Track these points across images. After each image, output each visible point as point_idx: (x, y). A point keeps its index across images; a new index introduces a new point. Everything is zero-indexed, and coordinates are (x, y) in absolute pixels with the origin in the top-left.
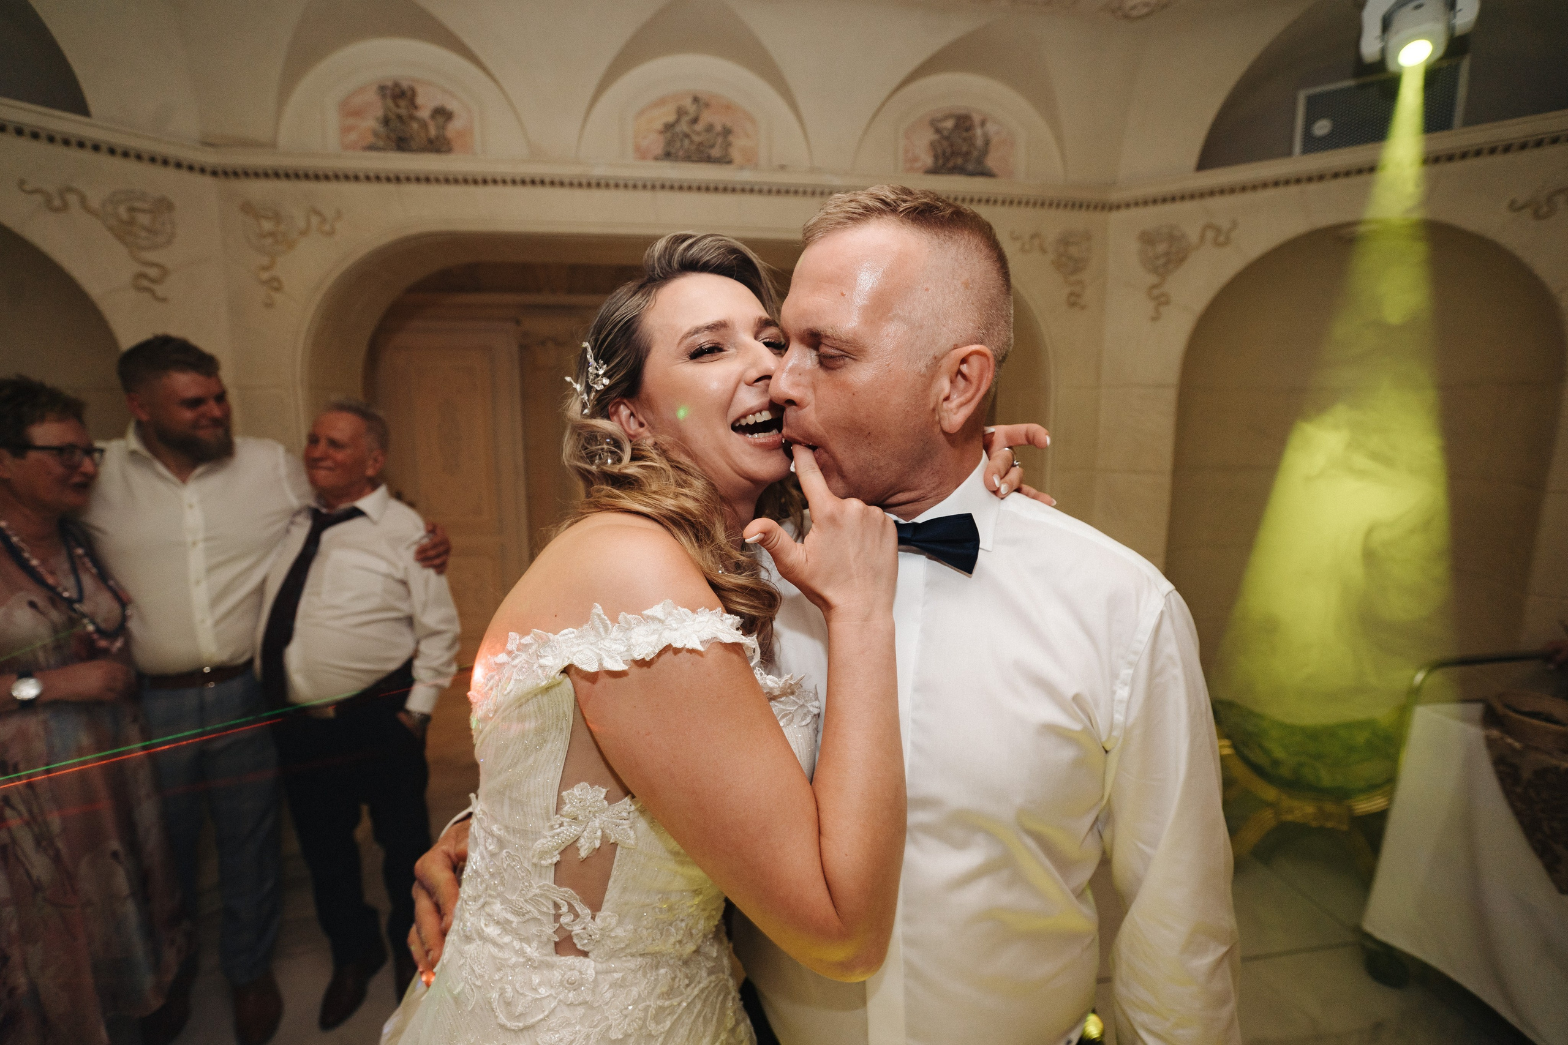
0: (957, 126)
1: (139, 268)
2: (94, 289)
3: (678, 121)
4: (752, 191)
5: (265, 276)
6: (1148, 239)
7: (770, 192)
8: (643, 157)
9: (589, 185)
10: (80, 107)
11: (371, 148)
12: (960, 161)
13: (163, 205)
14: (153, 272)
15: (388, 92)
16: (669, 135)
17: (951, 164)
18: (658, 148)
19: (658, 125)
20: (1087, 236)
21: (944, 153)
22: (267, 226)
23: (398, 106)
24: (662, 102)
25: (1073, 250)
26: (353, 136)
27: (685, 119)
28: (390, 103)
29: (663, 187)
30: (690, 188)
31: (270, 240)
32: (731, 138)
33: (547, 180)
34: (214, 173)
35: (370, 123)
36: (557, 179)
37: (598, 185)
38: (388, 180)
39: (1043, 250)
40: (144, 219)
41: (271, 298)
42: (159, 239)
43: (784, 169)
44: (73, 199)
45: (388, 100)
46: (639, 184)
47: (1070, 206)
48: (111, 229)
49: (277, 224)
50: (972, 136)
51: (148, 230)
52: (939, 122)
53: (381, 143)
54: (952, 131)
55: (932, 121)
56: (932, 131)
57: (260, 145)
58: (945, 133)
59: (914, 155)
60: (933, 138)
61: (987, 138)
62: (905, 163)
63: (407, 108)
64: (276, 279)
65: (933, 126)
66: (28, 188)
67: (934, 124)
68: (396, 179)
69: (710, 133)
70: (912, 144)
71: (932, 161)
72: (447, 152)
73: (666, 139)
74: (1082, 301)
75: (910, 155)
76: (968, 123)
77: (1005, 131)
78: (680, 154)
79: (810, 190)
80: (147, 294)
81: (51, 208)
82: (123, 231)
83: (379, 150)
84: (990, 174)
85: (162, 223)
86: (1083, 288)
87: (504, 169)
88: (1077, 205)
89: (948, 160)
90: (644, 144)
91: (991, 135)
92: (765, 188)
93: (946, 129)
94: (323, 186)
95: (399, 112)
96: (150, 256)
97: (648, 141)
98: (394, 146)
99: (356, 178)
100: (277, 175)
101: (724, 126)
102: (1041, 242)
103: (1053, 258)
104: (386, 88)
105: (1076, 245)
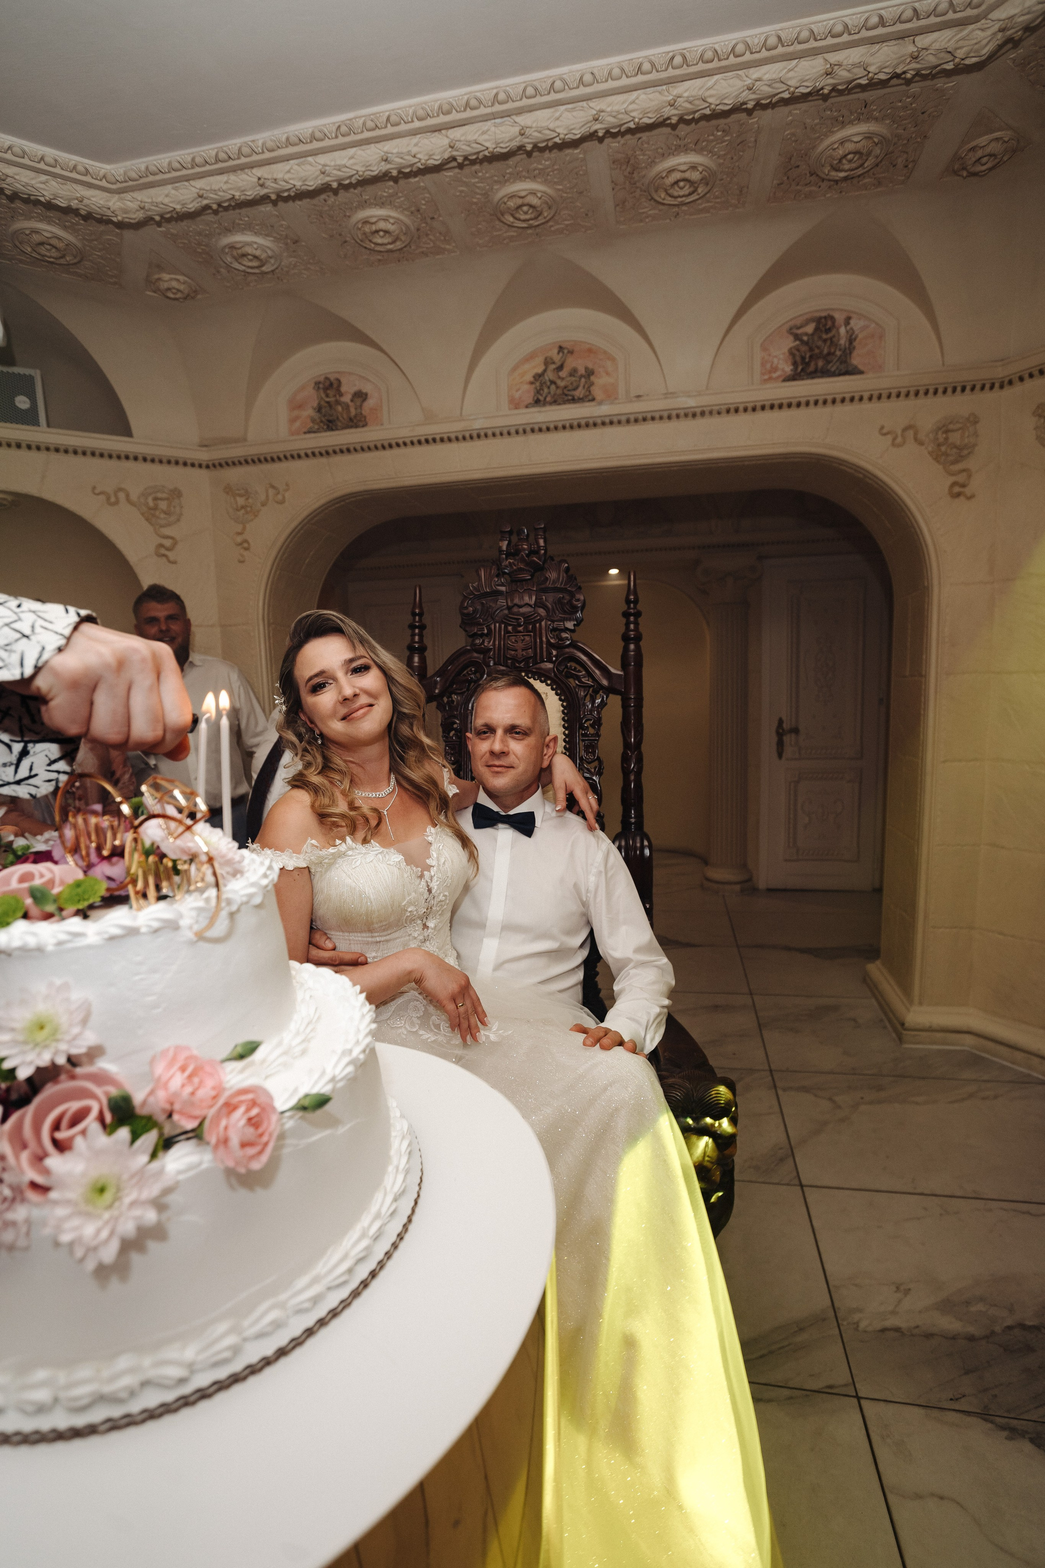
0: (817, 329)
1: (160, 540)
2: (132, 556)
3: (545, 371)
4: (612, 423)
5: (239, 539)
7: (628, 421)
8: (517, 406)
9: (472, 438)
11: (309, 432)
13: (176, 494)
14: (168, 543)
15: (321, 386)
16: (538, 384)
17: (812, 368)
18: (529, 399)
19: (529, 377)
20: (974, 420)
21: (803, 358)
22: (241, 501)
23: (327, 396)
24: (532, 356)
25: (955, 438)
26: (297, 425)
27: (552, 368)
28: (322, 394)
29: (533, 431)
30: (556, 428)
31: (243, 511)
32: (592, 378)
33: (438, 437)
34: (208, 467)
35: (310, 412)
37: (479, 436)
39: (921, 443)
40: (163, 505)
41: (242, 556)
42: (172, 519)
43: (641, 399)
44: (122, 495)
45: (321, 391)
46: (513, 431)
47: (950, 390)
48: (143, 514)
49: (247, 499)
50: (834, 336)
51: (165, 513)
52: (798, 328)
53: (316, 427)
54: (812, 335)
55: (791, 329)
56: (791, 338)
57: (236, 441)
58: (805, 338)
59: (772, 366)
60: (792, 345)
61: (851, 336)
62: (763, 374)
63: (335, 396)
64: (246, 541)
65: (792, 334)
66: (97, 491)
67: (793, 332)
68: (326, 453)
69: (574, 376)
70: (770, 355)
71: (792, 367)
72: (363, 426)
73: (536, 388)
74: (968, 491)
75: (768, 366)
76: (829, 323)
77: (873, 325)
78: (548, 399)
79: (665, 414)
80: (164, 559)
81: (112, 504)
82: (150, 514)
83: (314, 432)
84: (854, 371)
85: (174, 507)
86: (970, 476)
87: (405, 433)
88: (959, 389)
89: (808, 364)
90: (517, 395)
91: (856, 332)
92: (624, 418)
93: (806, 334)
94: (277, 466)
95: (328, 400)
96: (166, 531)
97: (520, 392)
98: (325, 427)
99: (299, 456)
100: (247, 462)
101: (586, 369)
102: (916, 434)
103: (930, 449)
104: (320, 383)
105: (960, 431)
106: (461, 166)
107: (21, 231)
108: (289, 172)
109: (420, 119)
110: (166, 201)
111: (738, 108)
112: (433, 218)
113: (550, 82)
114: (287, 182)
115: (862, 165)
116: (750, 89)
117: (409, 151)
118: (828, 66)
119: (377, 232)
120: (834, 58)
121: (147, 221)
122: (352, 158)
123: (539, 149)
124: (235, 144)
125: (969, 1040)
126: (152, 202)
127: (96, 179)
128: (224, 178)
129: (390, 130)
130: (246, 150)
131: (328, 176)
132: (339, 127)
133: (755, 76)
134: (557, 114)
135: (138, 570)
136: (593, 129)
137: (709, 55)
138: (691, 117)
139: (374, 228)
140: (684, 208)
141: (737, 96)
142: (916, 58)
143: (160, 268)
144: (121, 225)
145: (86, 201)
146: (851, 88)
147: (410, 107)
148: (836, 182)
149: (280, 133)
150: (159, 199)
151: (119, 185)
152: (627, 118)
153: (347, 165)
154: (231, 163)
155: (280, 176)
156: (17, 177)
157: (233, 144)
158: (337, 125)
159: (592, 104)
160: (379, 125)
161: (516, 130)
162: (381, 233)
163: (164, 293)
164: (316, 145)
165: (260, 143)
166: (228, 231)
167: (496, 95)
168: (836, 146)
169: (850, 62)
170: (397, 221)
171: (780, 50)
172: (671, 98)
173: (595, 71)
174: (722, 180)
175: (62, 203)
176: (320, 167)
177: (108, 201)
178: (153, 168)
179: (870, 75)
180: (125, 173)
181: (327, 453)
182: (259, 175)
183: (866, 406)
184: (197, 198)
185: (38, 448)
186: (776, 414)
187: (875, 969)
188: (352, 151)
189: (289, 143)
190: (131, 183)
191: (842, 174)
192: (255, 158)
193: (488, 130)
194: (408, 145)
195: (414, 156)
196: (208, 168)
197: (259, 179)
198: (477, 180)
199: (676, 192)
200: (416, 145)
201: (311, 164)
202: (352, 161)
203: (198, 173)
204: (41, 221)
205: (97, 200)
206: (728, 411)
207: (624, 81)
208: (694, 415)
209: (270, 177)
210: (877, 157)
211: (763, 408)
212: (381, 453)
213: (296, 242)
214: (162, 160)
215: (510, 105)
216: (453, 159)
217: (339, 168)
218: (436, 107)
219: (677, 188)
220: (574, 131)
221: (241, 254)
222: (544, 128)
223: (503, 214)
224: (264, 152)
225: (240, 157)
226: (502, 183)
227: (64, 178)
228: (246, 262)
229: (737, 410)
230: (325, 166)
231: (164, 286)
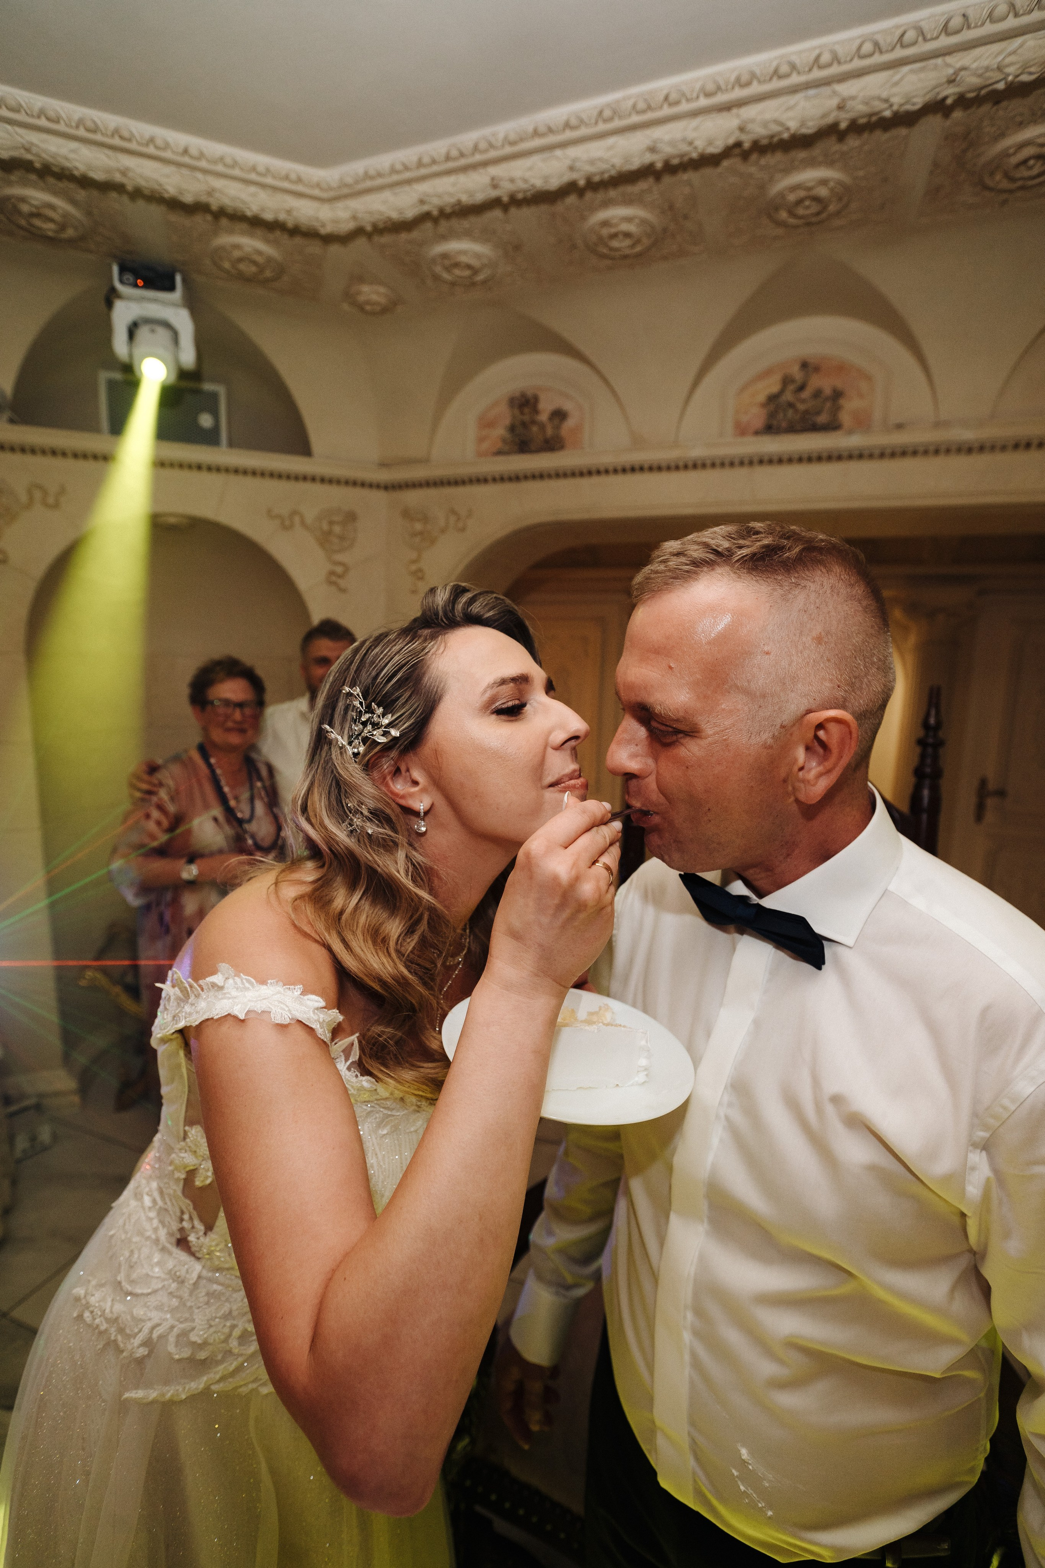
1: (332, 568)
2: (302, 583)
3: (782, 392)
4: (861, 456)
5: (413, 567)
8: (743, 432)
9: (686, 467)
10: (303, 448)
11: (499, 453)
13: (351, 517)
14: (339, 570)
15: (516, 402)
16: (772, 406)
18: (760, 422)
19: (762, 398)
22: (418, 526)
23: (522, 413)
24: (767, 373)
26: (485, 445)
27: (791, 387)
28: (517, 412)
29: (761, 462)
30: (790, 460)
31: (420, 537)
32: (842, 402)
33: (647, 466)
34: (387, 488)
35: (500, 431)
36: (655, 465)
37: (695, 466)
38: (511, 480)
40: (337, 529)
41: (415, 586)
42: (346, 544)
43: (905, 428)
44: (297, 519)
45: (517, 409)
46: (737, 462)
48: (317, 539)
49: (425, 524)
51: (340, 538)
53: (507, 448)
57: (418, 461)
63: (531, 414)
64: (420, 570)
66: (273, 514)
68: (516, 478)
69: (818, 398)
72: (560, 450)
73: (770, 412)
78: (783, 426)
80: (335, 588)
81: (286, 529)
82: (325, 539)
83: (504, 454)
85: (349, 531)
87: (607, 460)
90: (745, 420)
92: (877, 452)
94: (460, 490)
95: (524, 419)
96: (339, 557)
97: (749, 416)
98: (517, 449)
99: (485, 481)
100: (428, 484)
101: (835, 389)
104: (515, 399)
107: (222, 248)
108: (530, 169)
109: (708, 95)
110: (383, 208)
113: (898, 33)
114: (525, 181)
117: (684, 138)
119: (616, 235)
121: (359, 232)
122: (610, 148)
123: (856, 128)
124: (471, 139)
126: (367, 212)
127: (308, 187)
128: (452, 179)
129: (667, 111)
130: (483, 145)
131: (577, 172)
132: (601, 111)
135: (310, 604)
136: (940, 98)
139: (613, 230)
140: (1021, 192)
143: (361, 279)
144: (329, 239)
145: (294, 213)
147: (698, 80)
149: (526, 123)
150: (376, 207)
151: (331, 194)
152: (997, 77)
153: (605, 158)
154: (463, 162)
155: (518, 174)
156: (225, 190)
157: (467, 139)
158: (599, 108)
159: (950, 59)
160: (653, 105)
161: (835, 102)
162: (621, 237)
163: (361, 308)
164: (569, 135)
165: (501, 136)
166: (444, 238)
167: (818, 56)
170: (643, 221)
175: (268, 216)
176: (568, 162)
177: (316, 211)
178: (372, 172)
180: (341, 178)
182: (494, 174)
184: (417, 204)
185: (218, 470)
188: (611, 141)
189: (536, 133)
190: (346, 190)
192: (493, 154)
193: (795, 105)
194: (685, 129)
195: (690, 144)
196: (435, 168)
197: (493, 179)
199: (1020, 174)
200: (696, 129)
201: (558, 158)
202: (610, 153)
203: (423, 175)
204: (242, 234)
205: (305, 210)
206: (1016, 446)
208: (971, 450)
209: (506, 176)
213: (517, 248)
214: (383, 161)
215: (835, 70)
216: (738, 144)
217: (592, 162)
218: (733, 78)
219: (1022, 168)
220: (915, 100)
221: (451, 262)
222: (873, 98)
223: (777, 209)
224: (503, 146)
225: (473, 154)
226: (787, 171)
227: (275, 189)
228: (457, 272)
229: (1028, 446)
230: (575, 160)
231: (361, 298)
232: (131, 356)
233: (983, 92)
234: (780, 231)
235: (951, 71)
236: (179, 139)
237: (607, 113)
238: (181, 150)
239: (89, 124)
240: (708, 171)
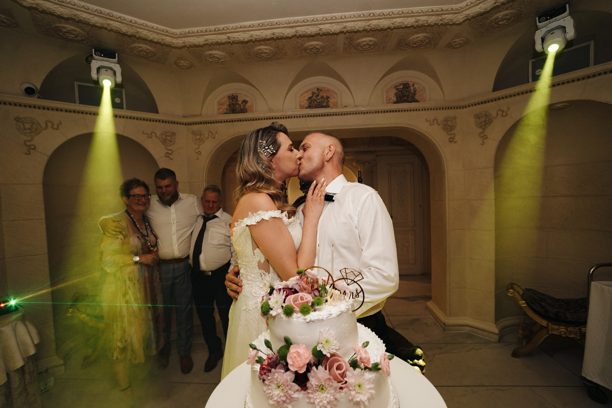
0: (403, 87)
1: (167, 151)
2: (156, 157)
3: (312, 96)
4: (336, 115)
5: (197, 151)
6: (477, 117)
7: (342, 114)
8: (302, 108)
9: (286, 118)
11: (225, 113)
12: (405, 98)
13: (174, 134)
14: (170, 152)
15: (230, 98)
16: (310, 101)
17: (403, 99)
18: (307, 105)
19: (307, 98)
20: (455, 118)
21: (400, 96)
22: (198, 137)
23: (233, 101)
24: (307, 91)
25: (449, 123)
26: (221, 110)
27: (315, 95)
29: (308, 116)
30: (317, 116)
31: (199, 141)
32: (329, 99)
33: (274, 117)
34: (186, 124)
35: (226, 106)
36: (277, 117)
37: (289, 117)
38: (230, 121)
39: (439, 125)
40: (169, 138)
41: (198, 157)
42: (172, 143)
43: (347, 107)
44: (153, 135)
45: (231, 100)
46: (301, 116)
47: (447, 108)
48: (161, 141)
49: (201, 136)
50: (409, 90)
51: (169, 141)
52: (398, 87)
53: (228, 112)
54: (402, 89)
55: (395, 86)
56: (395, 90)
57: (197, 116)
58: (400, 90)
59: (389, 98)
60: (396, 92)
61: (415, 90)
62: (387, 101)
63: (235, 101)
64: (200, 151)
65: (396, 88)
66: (144, 133)
67: (396, 87)
69: (323, 98)
70: (389, 95)
71: (396, 99)
72: (246, 112)
73: (309, 102)
74: (455, 140)
75: (388, 98)
76: (408, 86)
77: (421, 87)
78: (313, 106)
79: (355, 113)
80: (168, 158)
81: (149, 137)
82: (164, 141)
83: (227, 114)
84: (417, 101)
85: (173, 139)
86: (455, 135)
87: (262, 115)
88: (450, 108)
89: (401, 98)
90: (302, 104)
91: (416, 89)
92: (340, 113)
93: (400, 89)
94: (212, 125)
95: (233, 103)
96: (169, 148)
97: (303, 103)
98: (232, 112)
99: (221, 122)
100: (201, 123)
101: (327, 96)
102: (437, 122)
103: (442, 127)
104: (230, 96)
105: (451, 121)
106: (298, 37)
107: (135, 47)
108: (239, 35)
109: (287, 24)
110: (193, 41)
111: (389, 28)
112: (282, 49)
113: (331, 17)
114: (238, 38)
115: (422, 44)
116: (393, 24)
117: (281, 32)
118: (416, 20)
119: (263, 53)
120: (418, 18)
121: (184, 47)
123: (324, 34)
124: (222, 27)
125: (467, 329)
126: (188, 42)
127: (170, 34)
128: (216, 36)
129: (276, 26)
130: (225, 28)
131: (253, 37)
132: (259, 24)
133: (395, 21)
134: (332, 26)
135: (158, 162)
136: (342, 31)
137: (381, 14)
138: (374, 29)
139: (262, 51)
140: (365, 51)
141: (389, 25)
142: (442, 20)
143: (182, 59)
144: (175, 48)
145: (164, 40)
146: (422, 26)
147: (284, 20)
148: (413, 47)
149: (238, 24)
150: (191, 41)
151: (177, 36)
152: (354, 28)
153: (260, 35)
154: (219, 32)
155: (236, 36)
156: (142, 32)
157: (221, 26)
158: (259, 23)
159: (343, 24)
160: (273, 25)
161: (318, 29)
162: (264, 53)
163: (180, 67)
164: (250, 29)
165: (231, 27)
166: (211, 50)
167: (313, 19)
168: (415, 38)
169: (423, 20)
170: (270, 50)
171: (403, 15)
172: (368, 24)
173: (346, 15)
174: (378, 44)
175: (156, 40)
176: (250, 35)
177: (172, 40)
178: (191, 32)
179: (428, 23)
180: (181, 32)
181: (232, 121)
182: (228, 36)
183: (421, 112)
184: (204, 41)
185: (124, 117)
186: (391, 114)
187: (430, 304)
188: (262, 31)
189: (241, 27)
190: (182, 35)
191: (416, 46)
192: (228, 31)
193: (309, 28)
194: (281, 31)
195: (283, 34)
196: (211, 33)
197: (228, 37)
198: (300, 40)
199: (364, 47)
200: (284, 31)
201: (247, 34)
202: (262, 34)
203: (207, 34)
204: (144, 44)
205: (168, 40)
206: (376, 112)
207: (354, 19)
208: (364, 113)
209: (232, 36)
210: (427, 42)
211: (387, 112)
212: (253, 122)
213: (233, 54)
214: (195, 29)
215: (317, 22)
216: (296, 35)
217: (257, 35)
218: (293, 21)
219: (364, 46)
220: (337, 31)
221: (213, 57)
222: (327, 29)
223: (306, 50)
224: (232, 29)
225: (223, 30)
226: (308, 42)
227: (159, 33)
228: (214, 59)
229: (379, 112)
230: (252, 35)
231: (181, 64)
232: (98, 78)
233: (352, 31)
234: (308, 55)
235: (344, 26)
236: (129, 18)
237: (261, 25)
238: (129, 21)
239: (99, 11)
240: (288, 40)
